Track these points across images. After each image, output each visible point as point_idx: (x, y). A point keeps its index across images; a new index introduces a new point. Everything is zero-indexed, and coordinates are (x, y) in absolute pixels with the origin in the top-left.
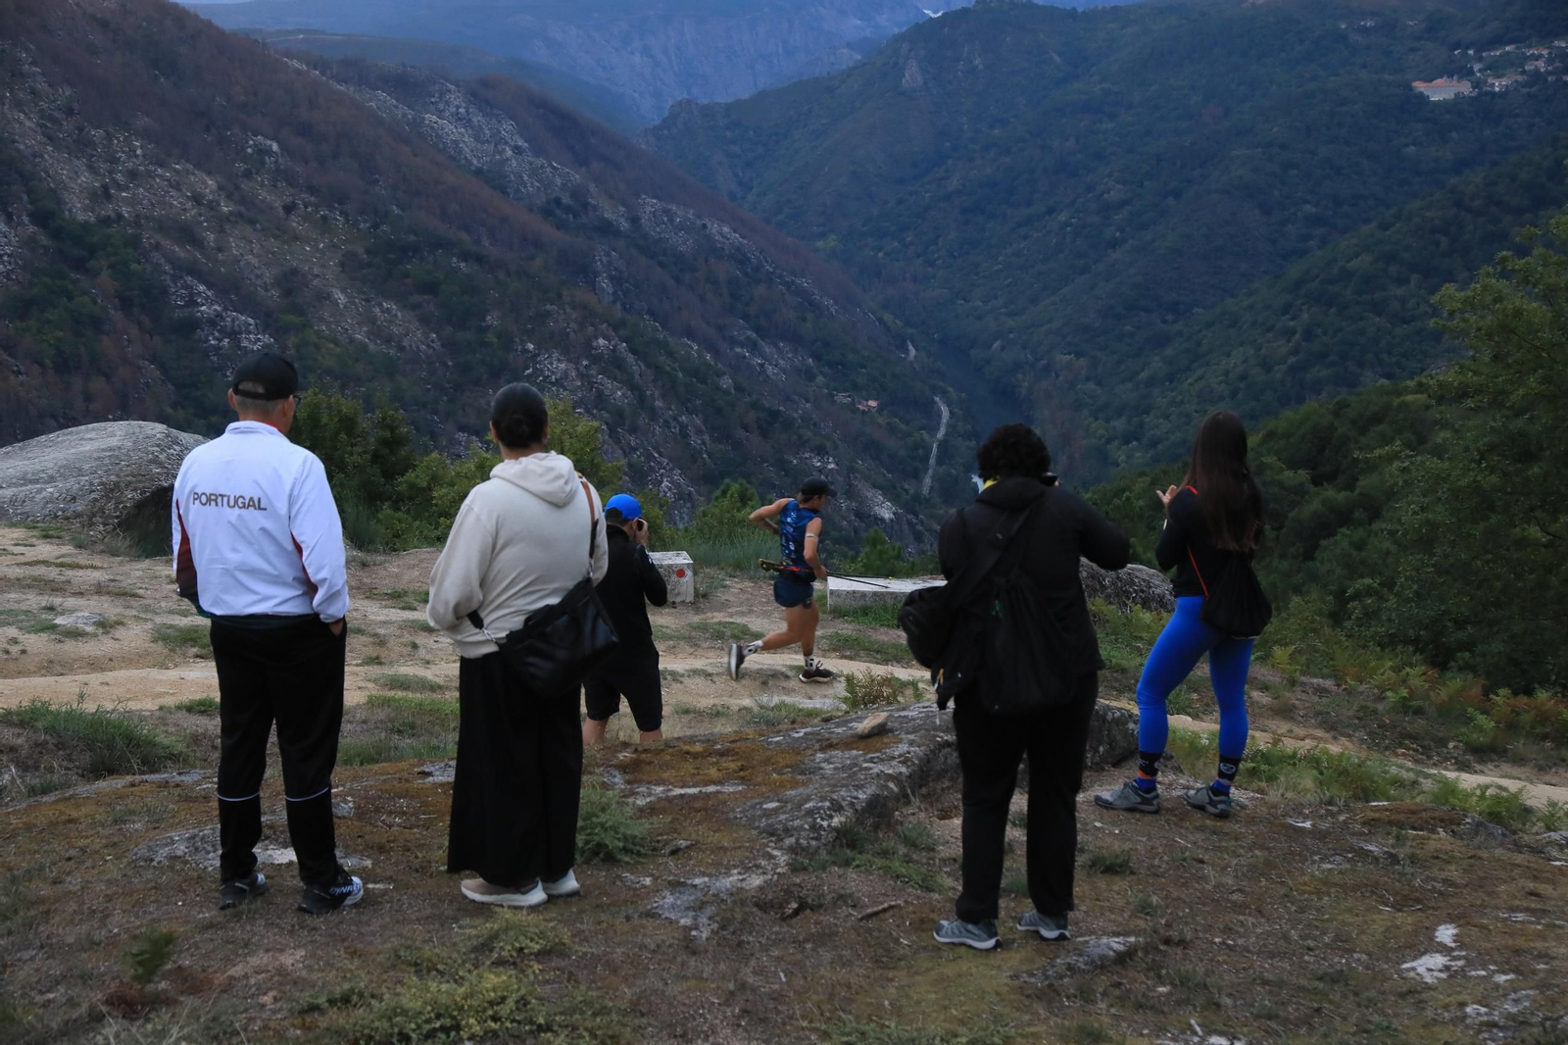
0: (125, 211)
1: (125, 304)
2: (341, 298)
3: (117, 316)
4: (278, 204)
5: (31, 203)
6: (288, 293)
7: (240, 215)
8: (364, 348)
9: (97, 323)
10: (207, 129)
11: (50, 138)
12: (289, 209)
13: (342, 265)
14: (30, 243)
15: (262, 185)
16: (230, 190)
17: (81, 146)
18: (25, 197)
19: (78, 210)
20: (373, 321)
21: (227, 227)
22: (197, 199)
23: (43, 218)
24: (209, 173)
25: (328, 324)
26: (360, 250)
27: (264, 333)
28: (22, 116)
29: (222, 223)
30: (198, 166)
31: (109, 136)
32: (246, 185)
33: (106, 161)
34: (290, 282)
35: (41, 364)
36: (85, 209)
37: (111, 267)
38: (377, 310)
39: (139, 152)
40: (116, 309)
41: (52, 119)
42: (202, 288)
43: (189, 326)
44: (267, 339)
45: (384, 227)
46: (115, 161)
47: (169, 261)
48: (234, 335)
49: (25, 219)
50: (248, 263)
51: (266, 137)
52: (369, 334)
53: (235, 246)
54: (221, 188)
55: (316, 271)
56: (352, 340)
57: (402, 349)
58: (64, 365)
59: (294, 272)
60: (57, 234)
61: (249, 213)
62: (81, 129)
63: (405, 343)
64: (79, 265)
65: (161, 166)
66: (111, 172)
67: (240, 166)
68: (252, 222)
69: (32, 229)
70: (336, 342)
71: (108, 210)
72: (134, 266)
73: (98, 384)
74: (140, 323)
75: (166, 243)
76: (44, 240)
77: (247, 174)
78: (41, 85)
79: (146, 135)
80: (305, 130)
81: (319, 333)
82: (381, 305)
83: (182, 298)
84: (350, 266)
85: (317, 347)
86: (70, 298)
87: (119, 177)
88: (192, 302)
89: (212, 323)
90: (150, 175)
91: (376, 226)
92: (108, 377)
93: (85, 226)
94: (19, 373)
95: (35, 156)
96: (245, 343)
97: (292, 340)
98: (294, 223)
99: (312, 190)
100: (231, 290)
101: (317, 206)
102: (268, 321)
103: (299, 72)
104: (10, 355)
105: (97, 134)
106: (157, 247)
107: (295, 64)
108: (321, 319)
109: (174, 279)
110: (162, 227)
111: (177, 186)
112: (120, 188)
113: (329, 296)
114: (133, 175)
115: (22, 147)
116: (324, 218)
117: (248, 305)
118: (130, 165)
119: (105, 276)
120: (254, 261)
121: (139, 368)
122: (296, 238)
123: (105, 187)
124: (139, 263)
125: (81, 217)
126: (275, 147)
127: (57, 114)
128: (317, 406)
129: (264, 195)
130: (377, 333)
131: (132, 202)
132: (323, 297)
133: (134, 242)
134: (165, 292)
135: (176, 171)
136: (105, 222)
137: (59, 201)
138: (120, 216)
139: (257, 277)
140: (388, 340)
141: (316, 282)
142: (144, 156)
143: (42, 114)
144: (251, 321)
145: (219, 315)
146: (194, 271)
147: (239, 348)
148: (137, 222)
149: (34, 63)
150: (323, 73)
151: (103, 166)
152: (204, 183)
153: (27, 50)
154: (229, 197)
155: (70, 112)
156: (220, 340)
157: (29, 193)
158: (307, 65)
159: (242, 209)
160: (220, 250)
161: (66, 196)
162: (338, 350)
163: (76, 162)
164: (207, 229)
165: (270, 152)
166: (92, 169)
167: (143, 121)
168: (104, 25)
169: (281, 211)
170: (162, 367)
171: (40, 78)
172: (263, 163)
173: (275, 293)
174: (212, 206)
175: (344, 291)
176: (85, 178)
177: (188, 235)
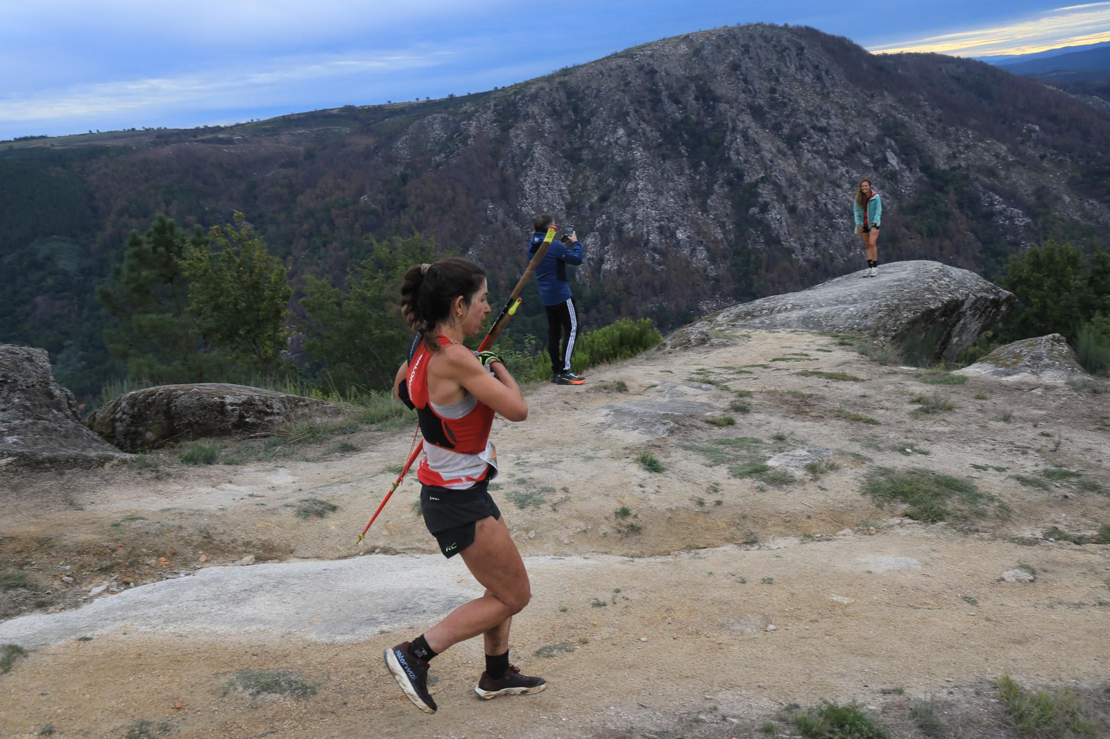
0: (963, 164)
1: (960, 206)
2: (1067, 199)
3: (956, 211)
4: (1037, 156)
5: (921, 162)
6: (1039, 198)
7: (1018, 162)
8: (1078, 222)
9: (947, 215)
10: (1004, 122)
11: (931, 133)
12: (1042, 157)
13: (1069, 183)
14: (919, 181)
15: (1030, 147)
16: (1013, 151)
17: (944, 136)
18: (918, 161)
19: (942, 165)
20: (1083, 209)
21: (1011, 168)
22: (997, 156)
23: (925, 169)
24: (1004, 143)
25: (1060, 212)
26: (1078, 175)
27: (1026, 217)
28: (919, 125)
29: (1008, 166)
30: (998, 140)
31: (957, 130)
32: (1021, 148)
33: (955, 141)
34: (1041, 192)
35: (921, 234)
36: (945, 163)
37: (955, 189)
38: (1086, 204)
39: (971, 136)
40: (956, 208)
41: (933, 125)
42: (997, 197)
43: (989, 216)
44: (1028, 220)
45: (1093, 163)
46: (958, 141)
47: (982, 185)
48: (1011, 218)
49: (918, 170)
50: (1021, 185)
51: (1033, 123)
52: (1081, 216)
53: (1014, 177)
54: (1009, 150)
55: (1054, 186)
56: (1072, 219)
57: (1098, 222)
58: (932, 234)
59: (1043, 187)
60: (931, 176)
61: (1022, 161)
62: (944, 128)
63: (1101, 220)
64: (941, 189)
65: (981, 141)
66: (957, 146)
67: (1020, 138)
68: (1023, 165)
69: (920, 174)
70: (1063, 220)
71: (955, 163)
72: (965, 189)
73: (947, 243)
74: (966, 215)
75: (981, 177)
76: (926, 179)
77: (1022, 142)
78: (928, 110)
79: (974, 128)
80: (1053, 119)
81: (1054, 217)
82: (1088, 201)
83: (987, 202)
84: (1073, 184)
85: (1053, 223)
86: (936, 205)
87: (961, 148)
88: (992, 204)
89: (1001, 213)
90: (975, 146)
91: (1088, 163)
92: (951, 239)
93: (944, 172)
94: (911, 238)
95: (924, 142)
96: (1017, 222)
97: (1040, 220)
98: (1045, 164)
99: (1055, 147)
100: (1011, 197)
101: (1057, 155)
102: (1029, 211)
103: (1052, 91)
104: (908, 230)
105: (952, 129)
106: (977, 179)
107: (1051, 87)
108: (1056, 210)
109: (984, 193)
110: (980, 170)
111: (987, 150)
112: (961, 153)
113: (1060, 198)
114: (967, 147)
115: (918, 138)
116: (1061, 160)
117: (1018, 203)
118: (966, 142)
119: (952, 195)
120: (1024, 184)
121: (966, 235)
122: (1045, 171)
123: (954, 153)
124: (967, 186)
125: (943, 167)
126: (1037, 128)
127: (935, 122)
128: (1053, 250)
129: (1030, 152)
130: (1086, 215)
131: (966, 159)
132: (1058, 198)
133: (966, 178)
134: (979, 199)
135: (988, 143)
136: (953, 169)
137: (933, 161)
138: (960, 166)
139: (1025, 190)
140: (1090, 219)
141: (1054, 191)
142: (973, 138)
143: (928, 123)
144: (1020, 212)
145: (1004, 209)
146: (993, 189)
147: (1013, 224)
148: (968, 169)
149: (925, 101)
150: (1064, 90)
151: (954, 144)
152: (1001, 148)
153: (923, 95)
154: (1013, 154)
155: (940, 121)
156: (1004, 221)
157: (920, 158)
158: (1057, 87)
159: (1019, 159)
160: (1007, 179)
161: (937, 159)
162: (1064, 224)
163: (942, 143)
164: (1001, 169)
165: (1034, 131)
166: (948, 145)
167: (973, 122)
168: (958, 79)
169: (1039, 159)
170: (976, 234)
171: (928, 107)
172: (1031, 136)
173: (1033, 198)
174: (1004, 158)
175: (1069, 195)
176: (945, 150)
177: (991, 172)
